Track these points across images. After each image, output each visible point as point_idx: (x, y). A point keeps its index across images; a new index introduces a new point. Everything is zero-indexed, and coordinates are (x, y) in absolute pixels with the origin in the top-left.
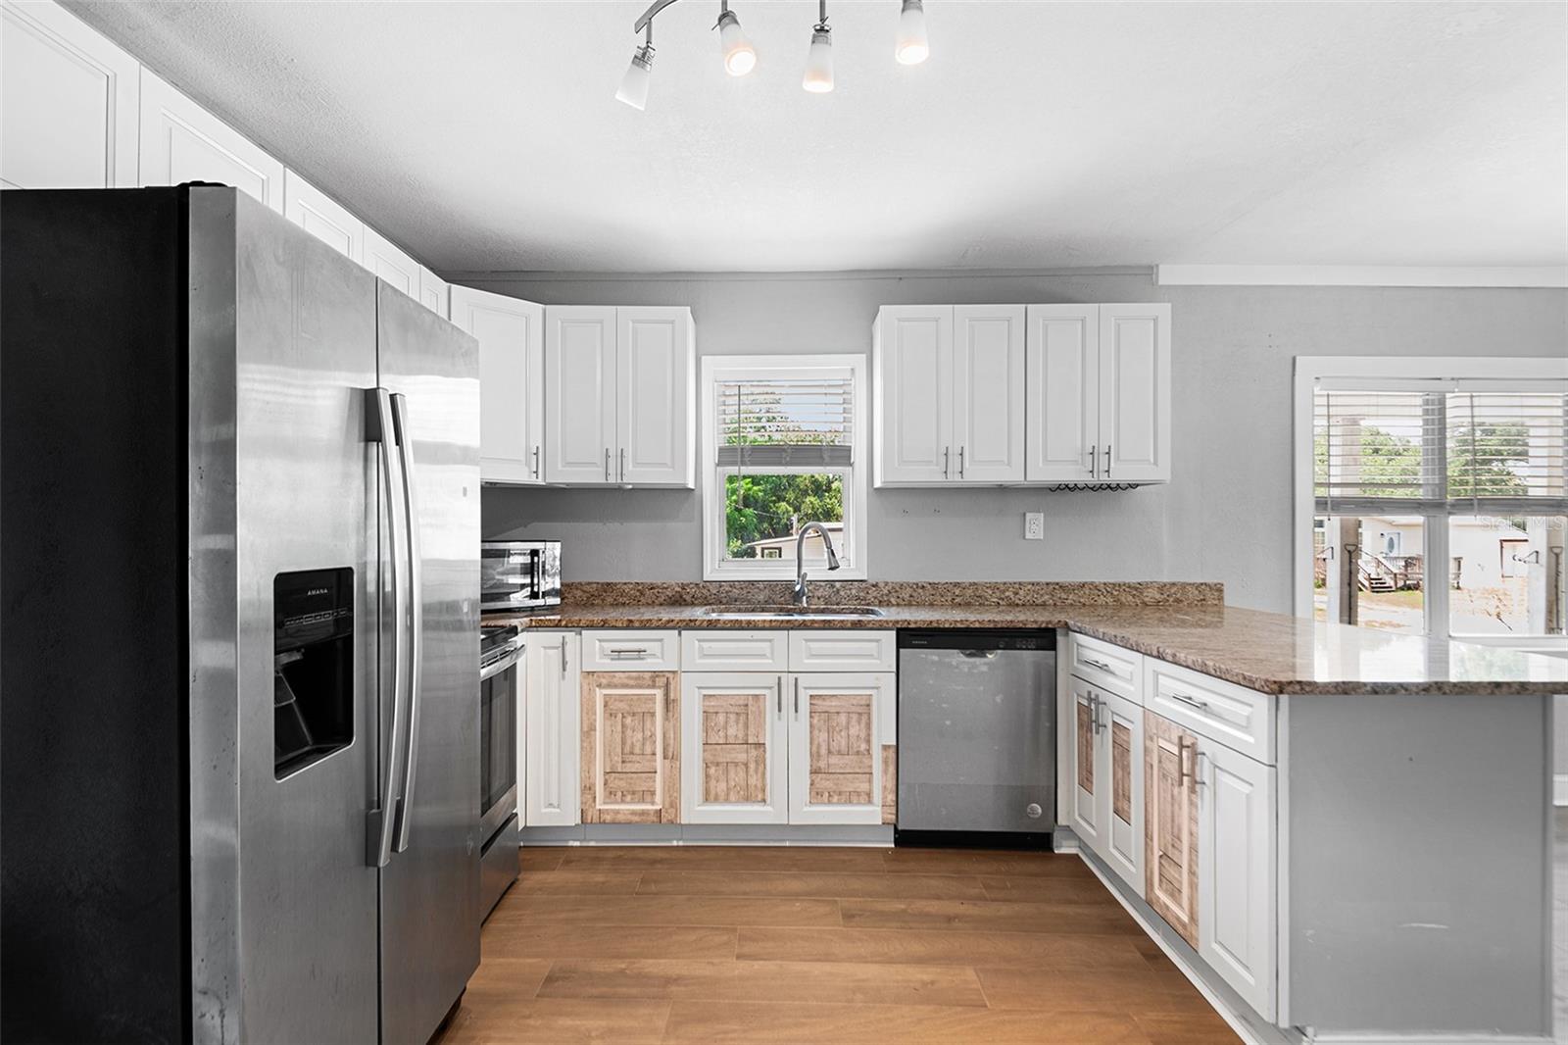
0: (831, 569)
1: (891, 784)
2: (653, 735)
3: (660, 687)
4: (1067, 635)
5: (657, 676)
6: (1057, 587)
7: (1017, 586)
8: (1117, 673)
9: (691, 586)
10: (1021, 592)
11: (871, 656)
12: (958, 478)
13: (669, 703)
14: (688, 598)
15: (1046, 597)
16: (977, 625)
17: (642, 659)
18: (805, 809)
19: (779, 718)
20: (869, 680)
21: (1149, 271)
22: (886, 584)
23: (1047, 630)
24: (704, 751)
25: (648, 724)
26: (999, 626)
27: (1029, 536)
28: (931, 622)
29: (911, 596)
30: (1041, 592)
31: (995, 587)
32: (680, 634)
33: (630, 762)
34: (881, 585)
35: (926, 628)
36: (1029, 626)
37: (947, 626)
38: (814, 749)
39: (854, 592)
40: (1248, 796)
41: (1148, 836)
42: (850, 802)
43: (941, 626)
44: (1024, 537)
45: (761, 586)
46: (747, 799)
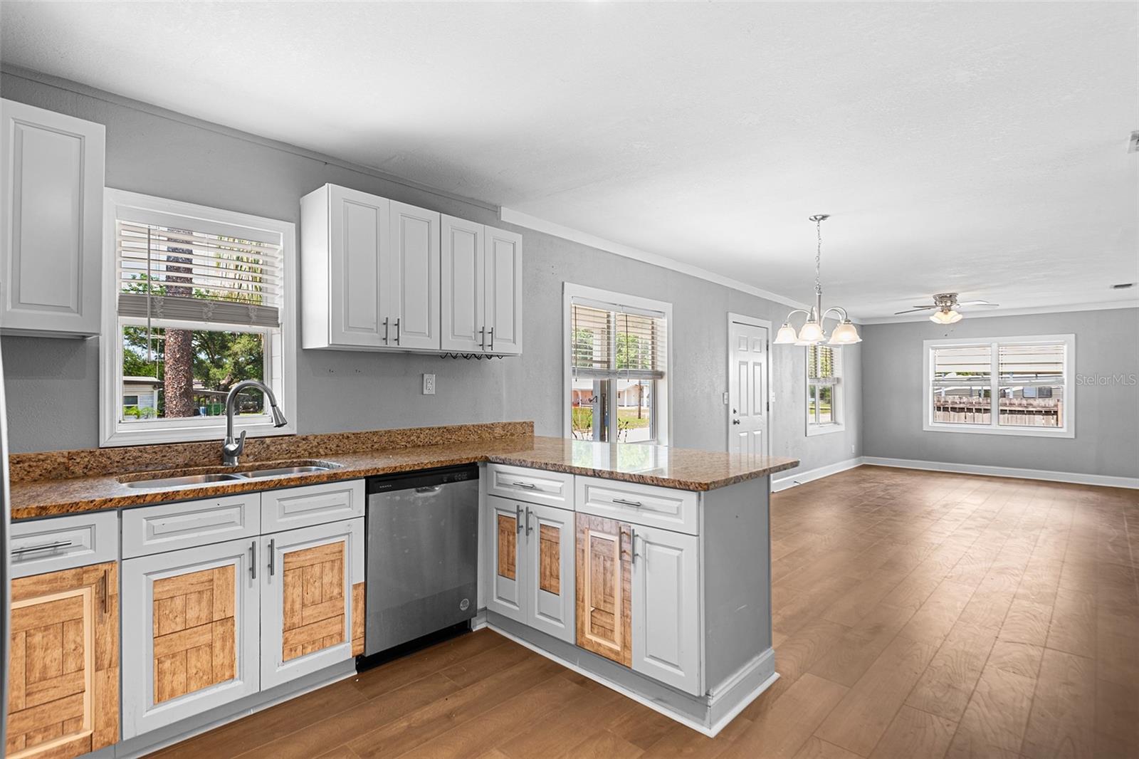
0: (279, 426)
1: (360, 619)
2: (78, 647)
3: (89, 585)
4: (486, 466)
5: (85, 572)
6: (445, 430)
7: (419, 431)
8: (544, 489)
9: (83, 455)
10: (422, 436)
11: (342, 505)
12: (395, 344)
13: (103, 603)
14: (78, 470)
15: (438, 438)
16: (429, 466)
17: (61, 554)
18: (277, 671)
19: (251, 586)
20: (340, 528)
21: (495, 210)
22: (316, 437)
23: (470, 464)
24: (155, 645)
25: (71, 635)
26: (444, 465)
27: (425, 392)
28: (395, 468)
29: (338, 446)
30: (435, 435)
31: (403, 433)
32: (120, 516)
33: (40, 691)
34: (311, 438)
35: (391, 473)
36: (463, 462)
37: (408, 469)
38: (288, 606)
39: (284, 446)
40: (678, 557)
41: (578, 599)
42: (323, 647)
43: (403, 470)
44: (422, 394)
45: (180, 448)
46: (211, 682)
